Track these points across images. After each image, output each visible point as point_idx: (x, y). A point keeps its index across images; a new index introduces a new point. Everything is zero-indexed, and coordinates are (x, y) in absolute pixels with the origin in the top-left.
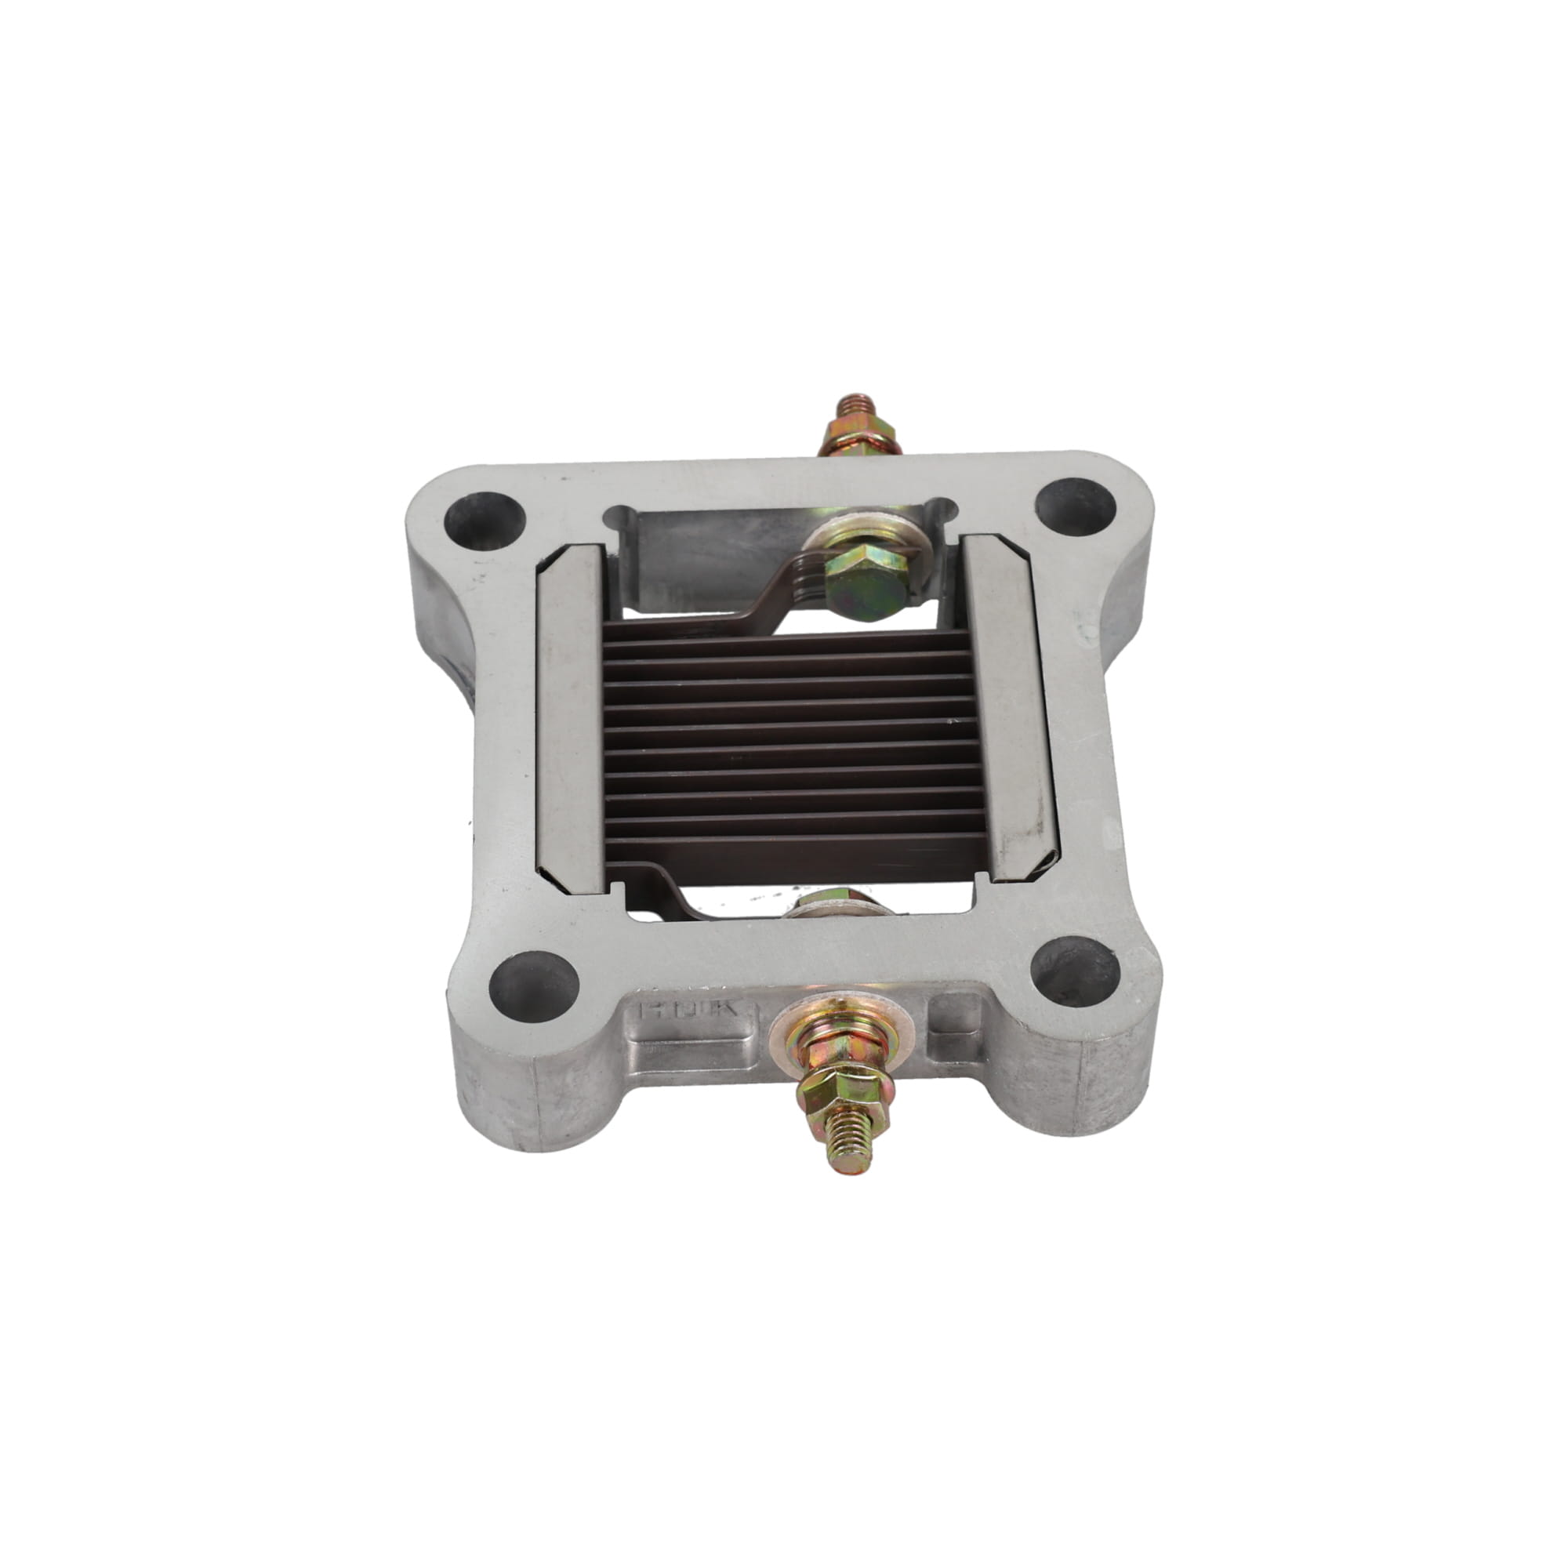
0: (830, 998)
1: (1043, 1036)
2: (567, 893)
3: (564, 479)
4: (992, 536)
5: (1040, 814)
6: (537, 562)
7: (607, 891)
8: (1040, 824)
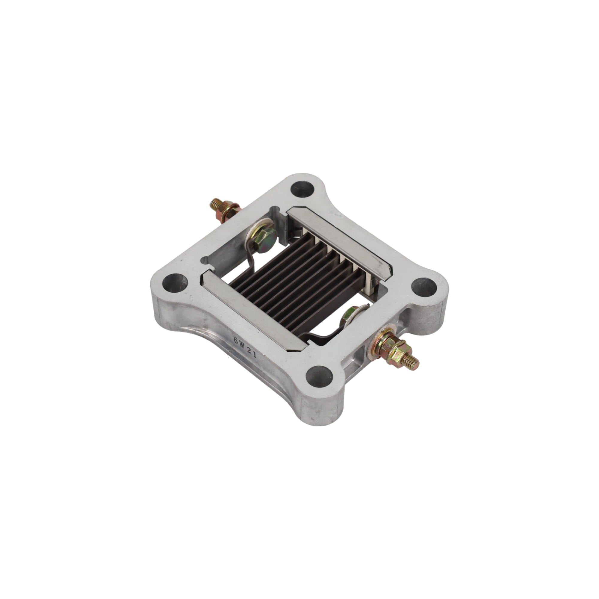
0: (381, 331)
1: (434, 306)
2: (300, 351)
3: (181, 261)
4: (293, 208)
5: (377, 260)
6: (200, 284)
7: (308, 344)
8: (380, 262)
